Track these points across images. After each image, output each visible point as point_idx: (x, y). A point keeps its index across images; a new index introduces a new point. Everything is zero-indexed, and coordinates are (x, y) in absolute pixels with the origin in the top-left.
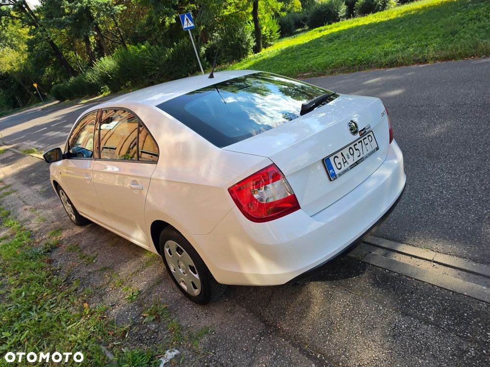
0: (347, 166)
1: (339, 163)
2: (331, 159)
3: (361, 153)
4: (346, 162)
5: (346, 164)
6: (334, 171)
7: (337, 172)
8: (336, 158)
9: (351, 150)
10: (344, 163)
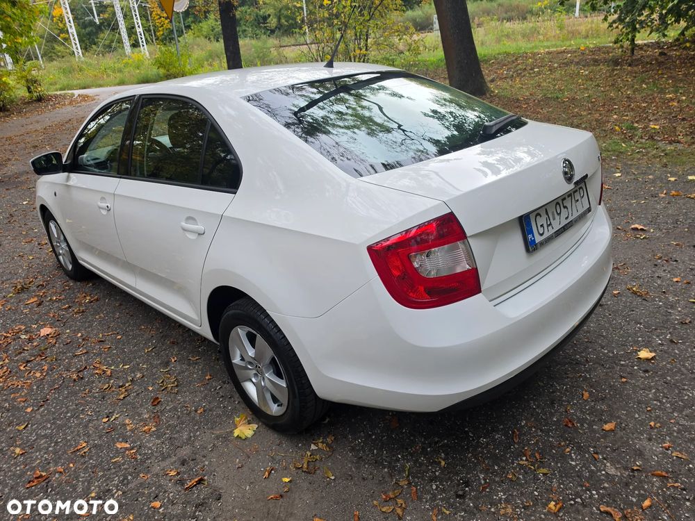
0: (552, 231)
1: (542, 226)
2: (532, 217)
3: (570, 215)
4: (550, 224)
5: (550, 228)
6: (533, 237)
7: (538, 239)
8: (538, 217)
9: (558, 206)
10: (548, 226)
